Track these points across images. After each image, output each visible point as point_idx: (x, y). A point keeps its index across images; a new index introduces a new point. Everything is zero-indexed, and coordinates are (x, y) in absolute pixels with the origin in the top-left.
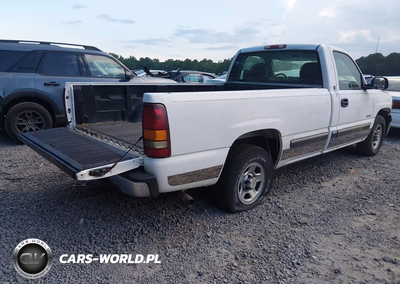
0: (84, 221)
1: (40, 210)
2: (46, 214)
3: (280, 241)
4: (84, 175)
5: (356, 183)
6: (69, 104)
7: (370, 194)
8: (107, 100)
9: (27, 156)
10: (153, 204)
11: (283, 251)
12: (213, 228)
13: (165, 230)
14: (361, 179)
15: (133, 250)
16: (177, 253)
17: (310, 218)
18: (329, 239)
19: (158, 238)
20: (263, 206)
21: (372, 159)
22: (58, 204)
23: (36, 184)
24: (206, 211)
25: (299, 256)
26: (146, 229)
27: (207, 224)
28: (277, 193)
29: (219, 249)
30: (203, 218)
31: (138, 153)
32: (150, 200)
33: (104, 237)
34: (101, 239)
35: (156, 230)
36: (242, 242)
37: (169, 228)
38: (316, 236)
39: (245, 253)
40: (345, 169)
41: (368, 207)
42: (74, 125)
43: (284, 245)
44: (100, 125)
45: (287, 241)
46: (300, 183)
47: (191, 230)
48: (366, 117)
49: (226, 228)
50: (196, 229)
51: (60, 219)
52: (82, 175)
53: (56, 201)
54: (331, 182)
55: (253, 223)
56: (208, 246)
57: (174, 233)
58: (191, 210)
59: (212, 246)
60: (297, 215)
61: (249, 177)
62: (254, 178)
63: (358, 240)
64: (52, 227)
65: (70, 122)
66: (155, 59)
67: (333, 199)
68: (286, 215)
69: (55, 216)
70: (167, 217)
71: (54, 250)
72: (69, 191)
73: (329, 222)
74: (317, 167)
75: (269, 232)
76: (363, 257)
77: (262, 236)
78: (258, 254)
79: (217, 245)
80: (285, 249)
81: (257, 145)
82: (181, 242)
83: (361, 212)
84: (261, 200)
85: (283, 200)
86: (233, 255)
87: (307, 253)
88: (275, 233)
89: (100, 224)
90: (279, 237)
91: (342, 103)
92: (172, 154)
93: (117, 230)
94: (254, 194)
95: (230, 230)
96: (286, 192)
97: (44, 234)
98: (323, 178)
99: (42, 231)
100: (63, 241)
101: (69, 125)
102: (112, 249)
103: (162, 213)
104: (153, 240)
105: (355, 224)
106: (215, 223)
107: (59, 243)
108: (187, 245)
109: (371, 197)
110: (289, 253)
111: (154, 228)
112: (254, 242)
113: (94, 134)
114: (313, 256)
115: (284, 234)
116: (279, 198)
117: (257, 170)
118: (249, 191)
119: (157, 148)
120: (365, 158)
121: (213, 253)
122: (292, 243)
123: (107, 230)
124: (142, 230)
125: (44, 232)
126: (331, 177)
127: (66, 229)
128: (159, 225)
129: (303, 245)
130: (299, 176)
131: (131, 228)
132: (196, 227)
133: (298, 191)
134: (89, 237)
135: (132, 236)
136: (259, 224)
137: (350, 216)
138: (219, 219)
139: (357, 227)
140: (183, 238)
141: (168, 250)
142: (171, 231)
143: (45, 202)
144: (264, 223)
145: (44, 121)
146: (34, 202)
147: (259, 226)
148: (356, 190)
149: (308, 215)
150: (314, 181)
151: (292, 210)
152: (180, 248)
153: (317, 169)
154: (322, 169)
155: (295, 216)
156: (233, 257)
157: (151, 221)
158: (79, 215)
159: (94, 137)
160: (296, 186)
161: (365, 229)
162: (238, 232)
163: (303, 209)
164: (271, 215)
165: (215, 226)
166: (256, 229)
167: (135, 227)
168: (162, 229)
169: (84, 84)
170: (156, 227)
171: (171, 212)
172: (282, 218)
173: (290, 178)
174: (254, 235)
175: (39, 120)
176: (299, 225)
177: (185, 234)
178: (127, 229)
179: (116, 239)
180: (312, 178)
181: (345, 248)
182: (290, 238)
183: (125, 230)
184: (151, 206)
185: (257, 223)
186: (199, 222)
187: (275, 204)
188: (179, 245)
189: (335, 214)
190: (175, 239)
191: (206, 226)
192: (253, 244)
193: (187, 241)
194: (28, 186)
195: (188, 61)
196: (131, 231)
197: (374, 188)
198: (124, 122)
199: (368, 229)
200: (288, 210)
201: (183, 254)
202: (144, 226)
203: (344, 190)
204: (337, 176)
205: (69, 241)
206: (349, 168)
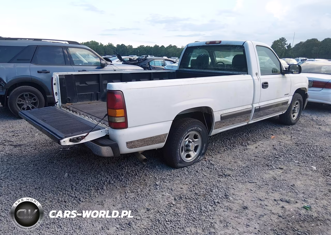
0: (68, 175)
1: (36, 167)
2: (40, 171)
3: (208, 187)
4: (66, 142)
5: (273, 146)
6: (56, 89)
7: (282, 154)
8: (84, 85)
9: (26, 127)
10: (119, 162)
11: (209, 194)
12: (161, 179)
13: (126, 181)
14: (278, 143)
15: (103, 195)
16: (134, 196)
17: (233, 172)
18: (244, 186)
19: (121, 186)
20: (200, 163)
21: (291, 127)
22: (49, 163)
23: (32, 149)
24: (157, 167)
25: (220, 197)
26: (112, 180)
27: (157, 176)
28: (212, 154)
29: (164, 193)
30: (154, 172)
31: (105, 125)
32: (117, 160)
33: (82, 186)
34: (79, 187)
35: (120, 181)
36: (181, 188)
37: (130, 179)
38: (235, 184)
39: (182, 196)
40: (268, 135)
41: (278, 164)
42: (60, 104)
43: (211, 190)
44: (80, 104)
45: (213, 187)
46: (231, 146)
47: (145, 181)
48: (285, 95)
49: (171, 179)
50: (149, 180)
51: (50, 173)
52: (64, 142)
53: (48, 161)
54: (255, 145)
55: (190, 175)
56: (156, 191)
57: (132, 183)
58: (147, 166)
59: (159, 191)
60: (224, 169)
61: (189, 142)
62: (193, 143)
63: (265, 187)
64: (44, 179)
65: (57, 102)
66: (129, 45)
67: (253, 158)
68: (216, 169)
69: (47, 172)
70: (128, 172)
71: (46, 195)
72: (57, 154)
73: (246, 174)
74: (247, 134)
75: (201, 181)
76: (266, 198)
77: (195, 184)
78: (191, 196)
79: (162, 191)
80: (210, 192)
81: (195, 118)
82: (137, 189)
83: (272, 167)
84: (198, 159)
85: (216, 159)
86: (173, 197)
87: (226, 196)
88: (206, 182)
89: (79, 177)
90: (208, 185)
91: (263, 86)
92: (129, 126)
93: (92, 181)
94: (193, 155)
95: (173, 180)
96: (219, 153)
97: (39, 184)
98: (249, 142)
99: (37, 182)
100: (52, 189)
101: (57, 105)
102: (87, 194)
103: (125, 168)
104: (117, 188)
105: (266, 175)
106: (163, 176)
107: (50, 190)
108: (142, 191)
109: (282, 156)
110: (213, 196)
111: (119, 179)
112: (190, 188)
113: (74, 111)
114: (230, 198)
115: (212, 183)
116: (213, 157)
117: (196, 137)
118: (190, 152)
119: (117, 122)
120: (286, 126)
121: (159, 196)
122: (217, 189)
123: (84, 181)
124: (110, 180)
125: (39, 183)
126: (255, 142)
127: (55, 181)
128: (122, 178)
129: (224, 190)
130: (231, 141)
131: (101, 180)
132: (149, 179)
133: (228, 152)
134: (71, 186)
135: (102, 185)
136: (195, 176)
137: (263, 170)
138: (166, 173)
139: (267, 178)
140: (139, 186)
141: (128, 194)
142: (130, 182)
143: (40, 162)
144: (199, 175)
145: (38, 100)
146: (32, 161)
147: (195, 177)
148: (272, 151)
149: (232, 169)
150: (242, 145)
151: (221, 166)
152: (136, 193)
153: (246, 136)
154: (250, 135)
155: (222, 170)
156: (173, 198)
157: (117, 174)
158: (64, 170)
159: (74, 114)
160: (227, 148)
161: (273, 179)
162: (179, 182)
163: (229, 165)
164: (205, 170)
165: (163, 177)
166: (192, 180)
167: (104, 179)
168: (124, 180)
169: (67, 74)
170: (120, 179)
171: (132, 168)
172: (212, 172)
173: (224, 143)
174: (190, 184)
175: (35, 100)
176: (224, 176)
177: (141, 183)
178: (99, 180)
179: (90, 187)
180: (241, 143)
181: (254, 192)
182: (216, 185)
183: (97, 181)
184: (117, 164)
185: (194, 175)
186: (151, 175)
187: (209, 162)
188: (135, 191)
189: (253, 168)
190: (133, 187)
191: (157, 177)
192: (188, 190)
193: (142, 188)
194: (27, 150)
195: (156, 47)
196: (102, 182)
197: (287, 150)
198: (98, 101)
199: (275, 179)
200: (218, 166)
201: (138, 197)
202: (111, 178)
203: (263, 151)
204: (260, 141)
205: (57, 188)
206: (271, 135)
